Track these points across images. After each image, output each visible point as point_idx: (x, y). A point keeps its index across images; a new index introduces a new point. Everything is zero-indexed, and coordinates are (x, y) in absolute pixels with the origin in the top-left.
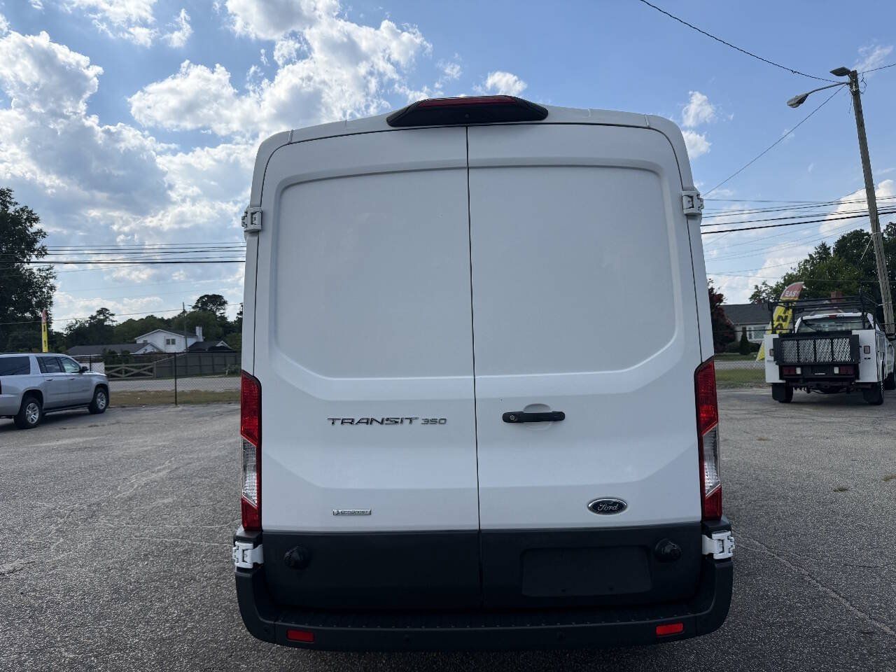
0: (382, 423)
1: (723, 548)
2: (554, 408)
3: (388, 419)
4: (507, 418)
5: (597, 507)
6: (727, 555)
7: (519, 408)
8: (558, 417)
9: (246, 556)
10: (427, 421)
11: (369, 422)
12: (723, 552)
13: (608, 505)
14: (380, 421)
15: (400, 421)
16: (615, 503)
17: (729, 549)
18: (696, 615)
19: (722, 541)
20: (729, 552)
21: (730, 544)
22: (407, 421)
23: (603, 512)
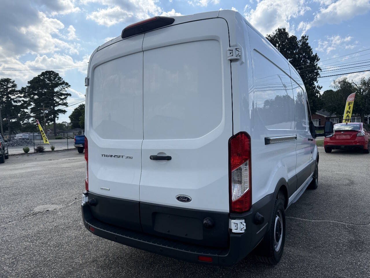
0: (114, 157)
1: (237, 227)
2: (168, 154)
3: (116, 156)
4: (151, 158)
5: (179, 198)
6: (238, 231)
7: (155, 154)
8: (169, 158)
10: (127, 157)
11: (111, 156)
12: (237, 229)
13: (183, 198)
14: (114, 156)
15: (119, 156)
16: (186, 198)
17: (242, 229)
18: (219, 256)
19: (237, 224)
20: (242, 230)
21: (242, 226)
22: (121, 157)
23: (181, 201)
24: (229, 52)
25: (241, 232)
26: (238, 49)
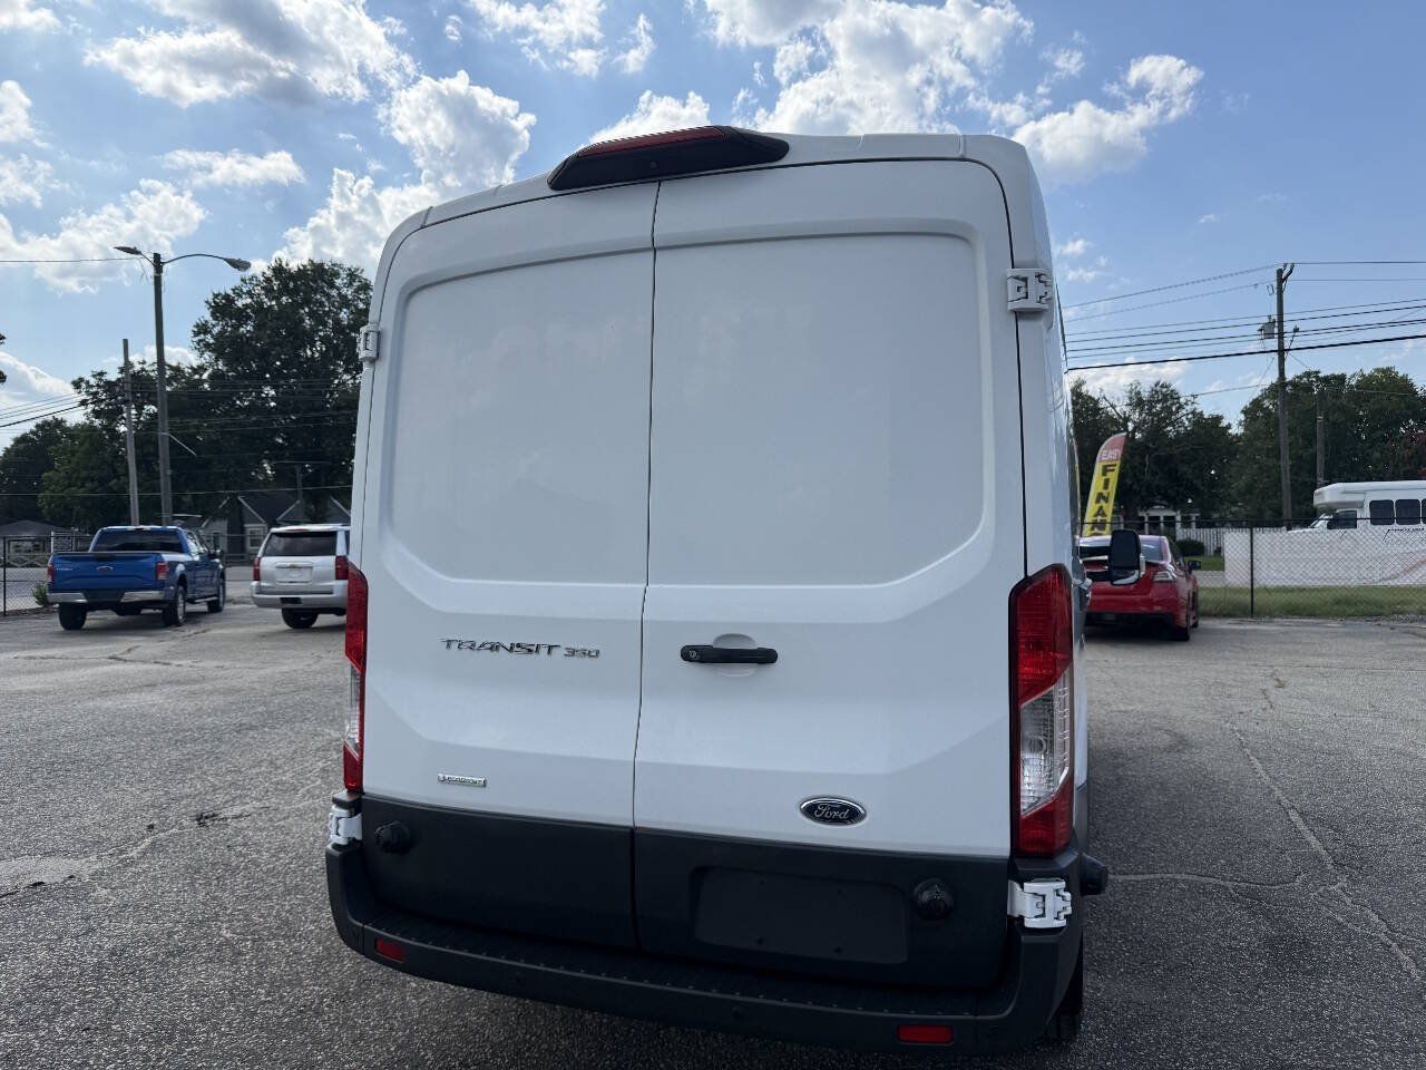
0: (511, 650)
1: (1044, 909)
2: (761, 642)
3: (519, 645)
4: (688, 654)
5: (811, 811)
6: (1050, 922)
7: (706, 639)
8: (766, 657)
9: (341, 828)
10: (572, 652)
11: (494, 647)
12: (1043, 915)
13: (832, 809)
14: (508, 646)
15: (534, 648)
16: (843, 808)
17: (1058, 913)
18: (979, 1017)
19: (1044, 896)
20: (1057, 918)
21: (1060, 904)
22: (544, 651)
23: (824, 820)
24: (1012, 284)
25: (1057, 924)
26: (1043, 278)
